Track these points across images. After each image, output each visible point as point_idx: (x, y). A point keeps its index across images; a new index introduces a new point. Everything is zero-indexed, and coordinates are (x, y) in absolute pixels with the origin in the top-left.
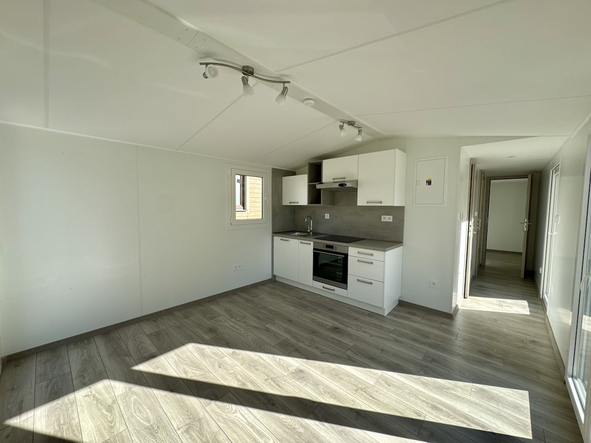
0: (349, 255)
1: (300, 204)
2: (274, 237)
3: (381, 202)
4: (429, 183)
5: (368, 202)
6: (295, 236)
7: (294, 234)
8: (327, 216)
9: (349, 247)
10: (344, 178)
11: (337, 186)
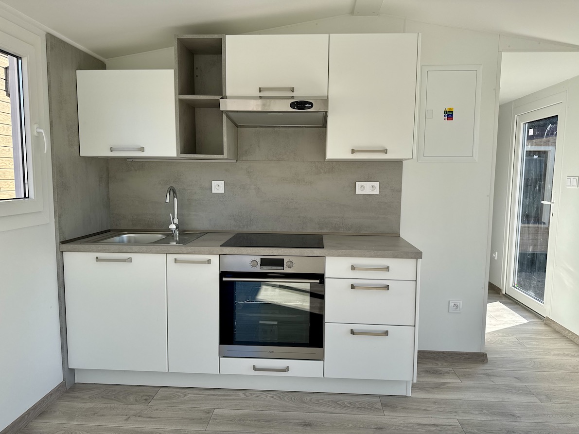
0: (327, 275)
1: (151, 152)
2: (67, 255)
3: (385, 151)
4: (449, 115)
5: (353, 151)
6: (122, 243)
7: (117, 239)
8: (218, 187)
9: (327, 258)
10: (292, 90)
11: (285, 106)
